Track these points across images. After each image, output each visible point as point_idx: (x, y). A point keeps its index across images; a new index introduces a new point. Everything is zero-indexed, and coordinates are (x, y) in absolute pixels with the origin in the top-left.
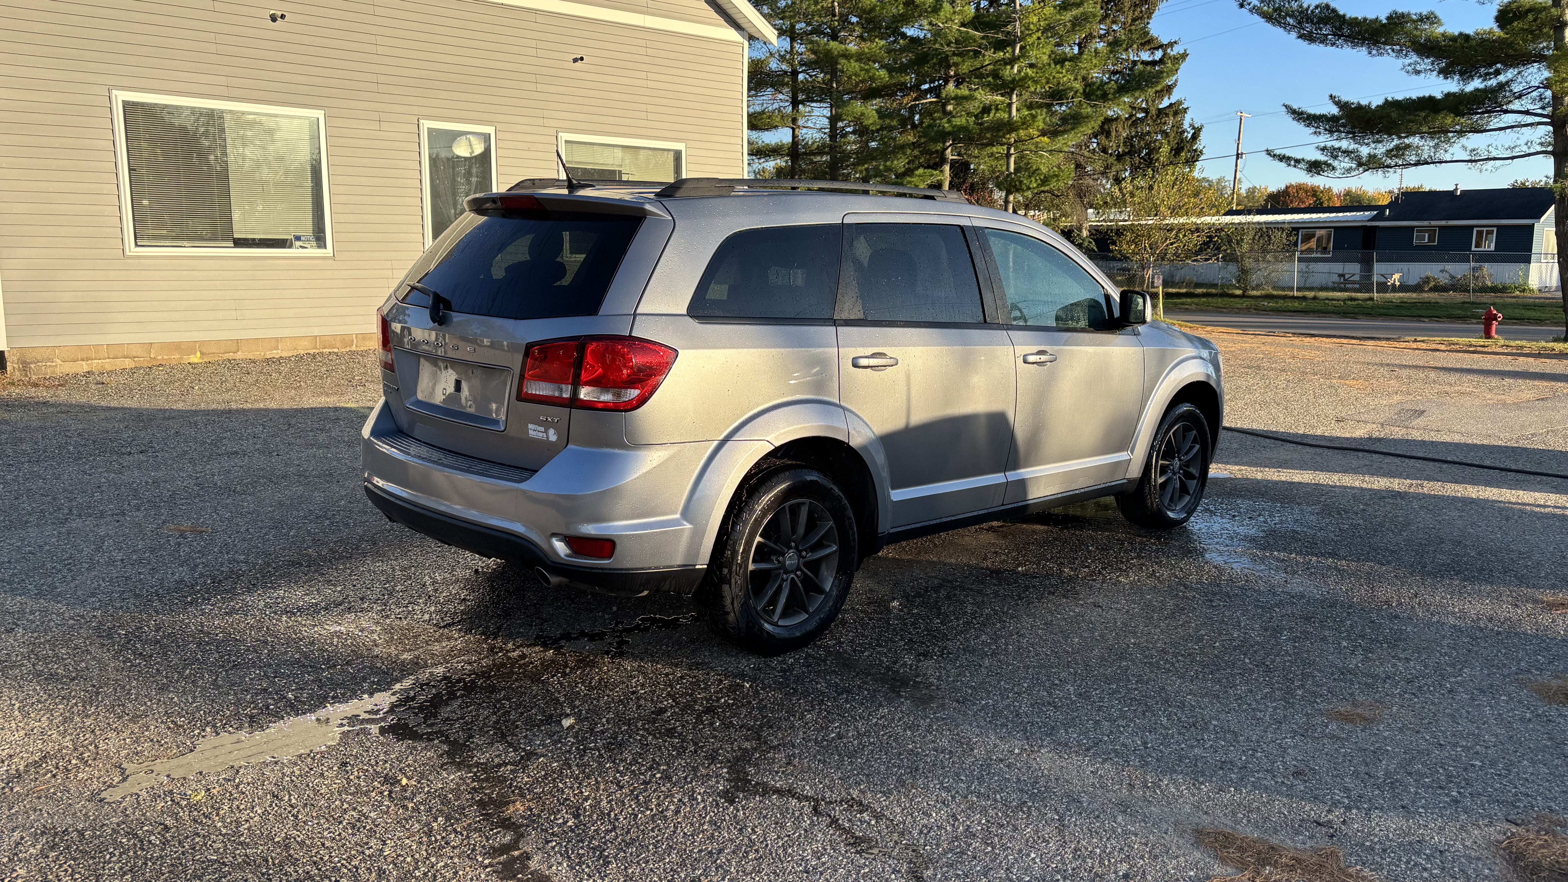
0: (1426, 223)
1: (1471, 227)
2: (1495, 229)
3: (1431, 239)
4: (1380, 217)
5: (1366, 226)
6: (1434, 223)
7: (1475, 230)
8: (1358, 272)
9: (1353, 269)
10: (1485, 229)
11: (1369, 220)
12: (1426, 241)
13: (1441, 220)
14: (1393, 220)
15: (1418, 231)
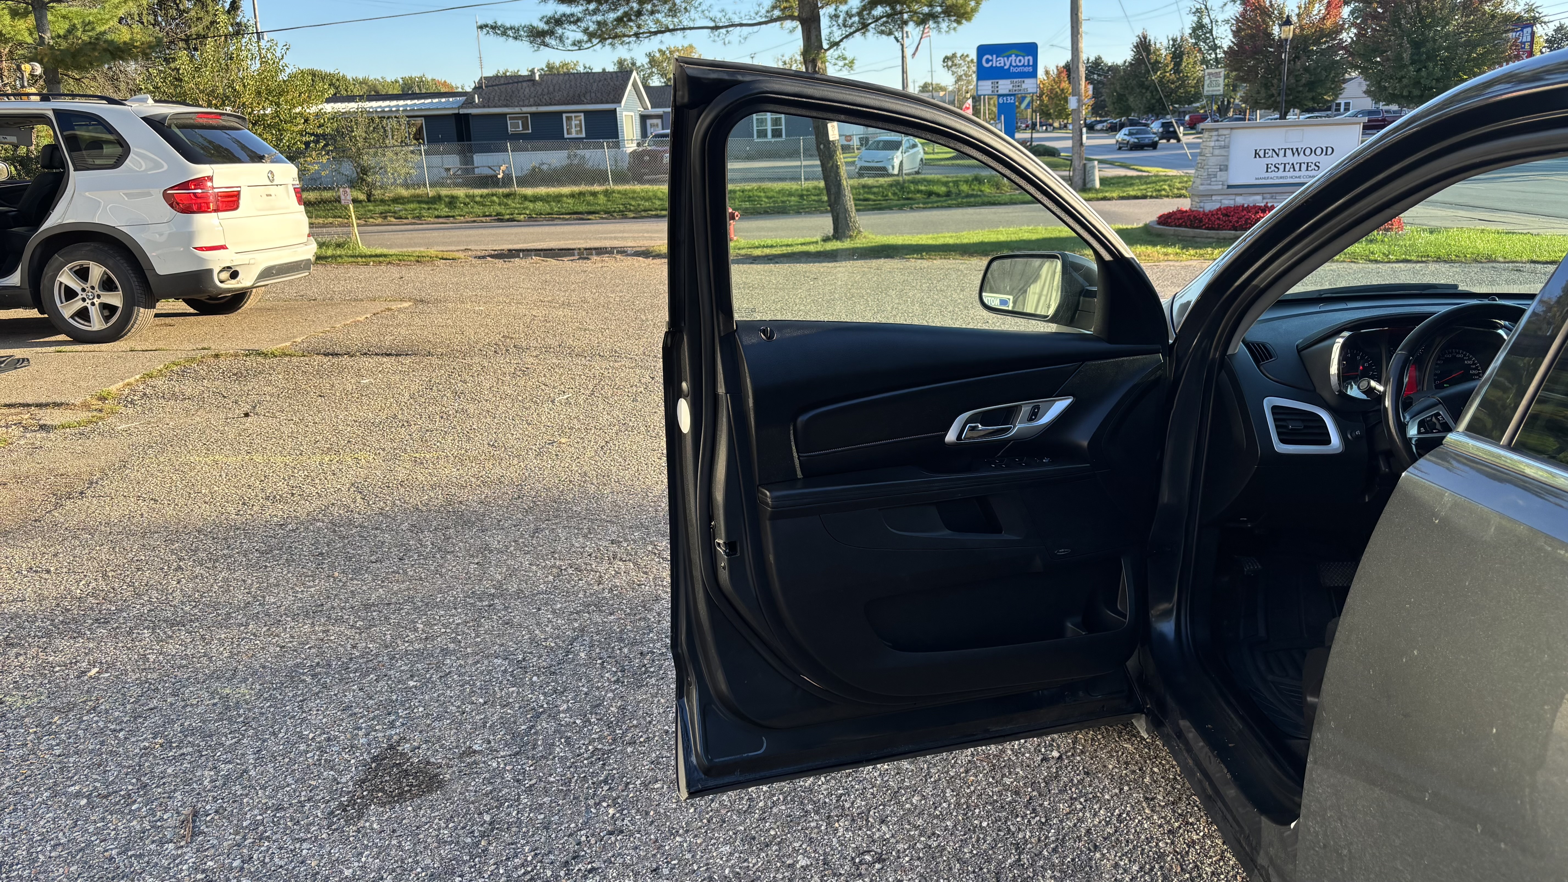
0: (517, 110)
1: (560, 113)
2: (582, 115)
3: (525, 127)
4: (469, 103)
5: (459, 114)
6: (525, 109)
7: (564, 116)
8: (459, 166)
9: (453, 161)
10: (573, 115)
11: (459, 108)
12: (521, 129)
13: (531, 106)
14: (484, 107)
15: (511, 119)
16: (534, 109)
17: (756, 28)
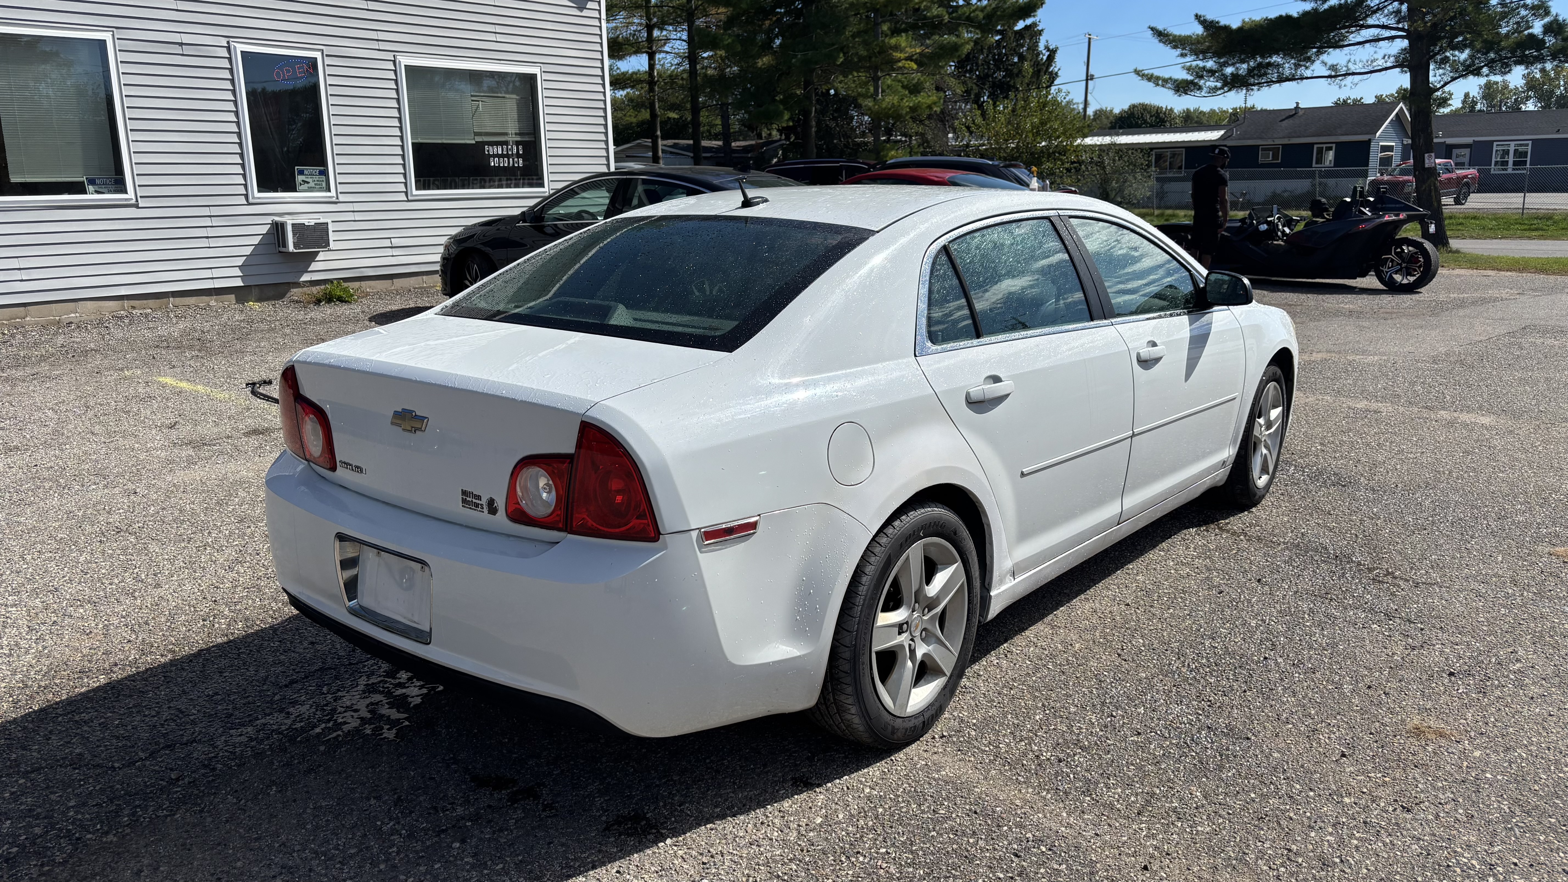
0: (1270, 141)
1: (1313, 144)
2: (1334, 146)
3: (1275, 157)
4: (1228, 135)
6: (1277, 141)
7: (1316, 146)
10: (1324, 146)
12: (1271, 159)
13: (1284, 138)
14: (1239, 139)
15: (1263, 150)
16: (1286, 141)
17: (1366, 76)
